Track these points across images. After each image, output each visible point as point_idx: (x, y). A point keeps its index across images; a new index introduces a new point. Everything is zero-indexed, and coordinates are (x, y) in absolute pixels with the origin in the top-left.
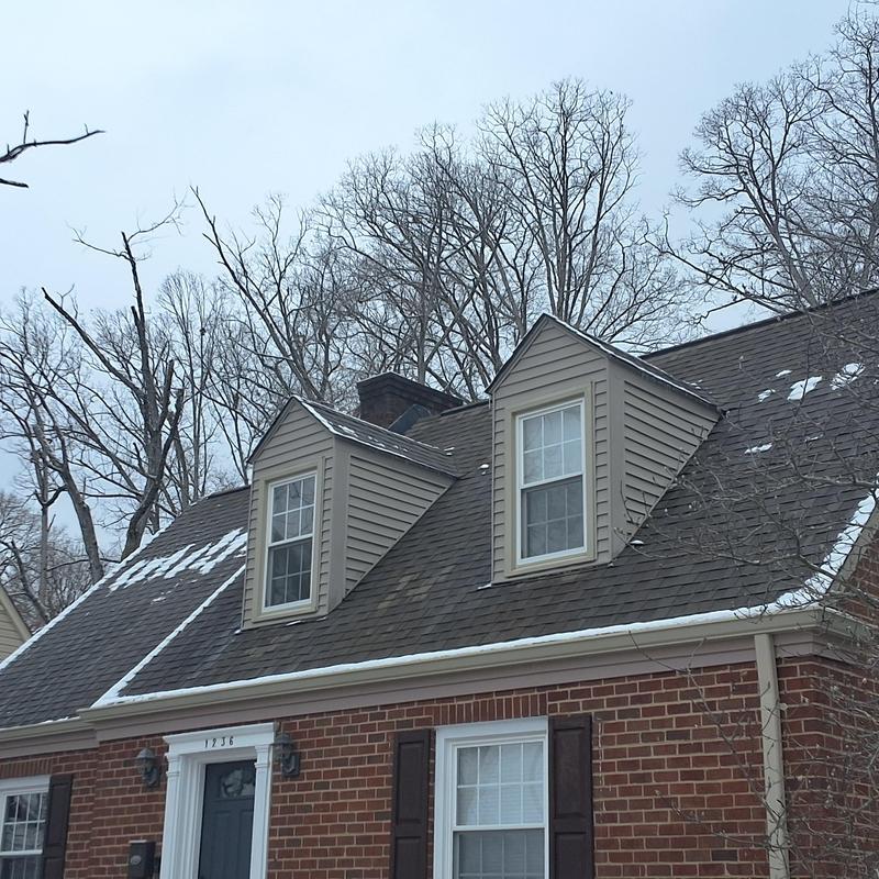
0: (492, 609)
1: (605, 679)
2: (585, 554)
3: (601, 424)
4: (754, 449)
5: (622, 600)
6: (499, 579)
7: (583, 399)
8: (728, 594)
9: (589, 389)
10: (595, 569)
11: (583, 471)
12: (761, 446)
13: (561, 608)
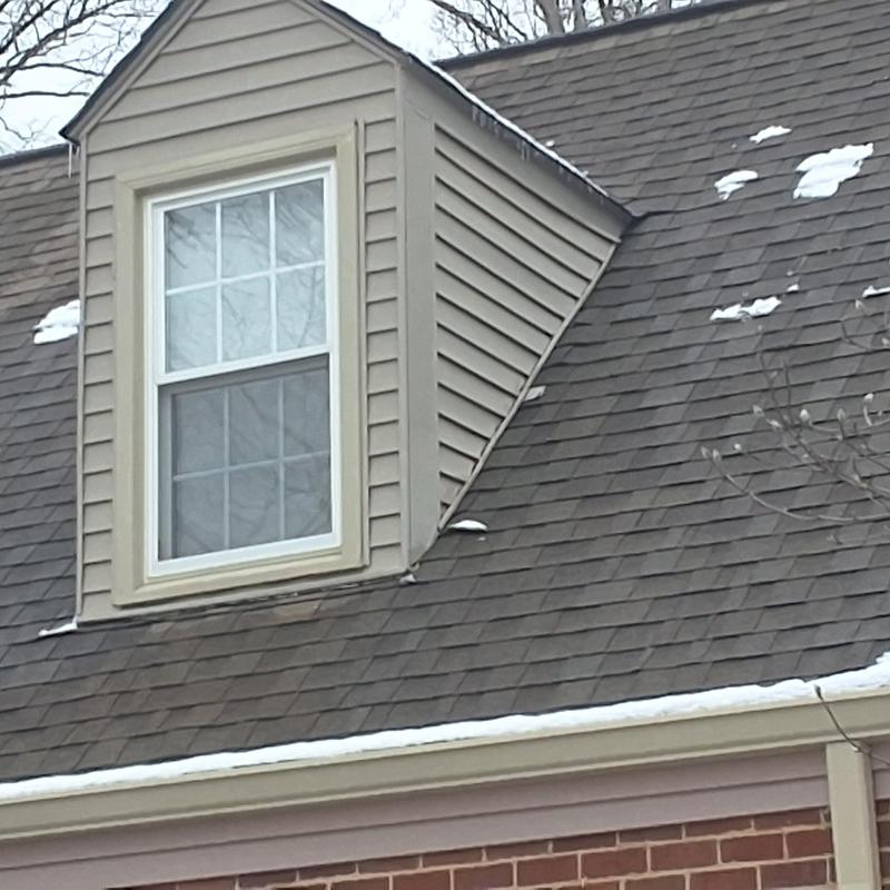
0: (91, 686)
1: (427, 855)
2: (335, 551)
3: (380, 229)
4: (732, 312)
5: (459, 662)
6: (95, 611)
7: (331, 163)
8: (744, 648)
9: (351, 138)
10: (366, 589)
11: (331, 344)
12: (750, 302)
13: (289, 682)
